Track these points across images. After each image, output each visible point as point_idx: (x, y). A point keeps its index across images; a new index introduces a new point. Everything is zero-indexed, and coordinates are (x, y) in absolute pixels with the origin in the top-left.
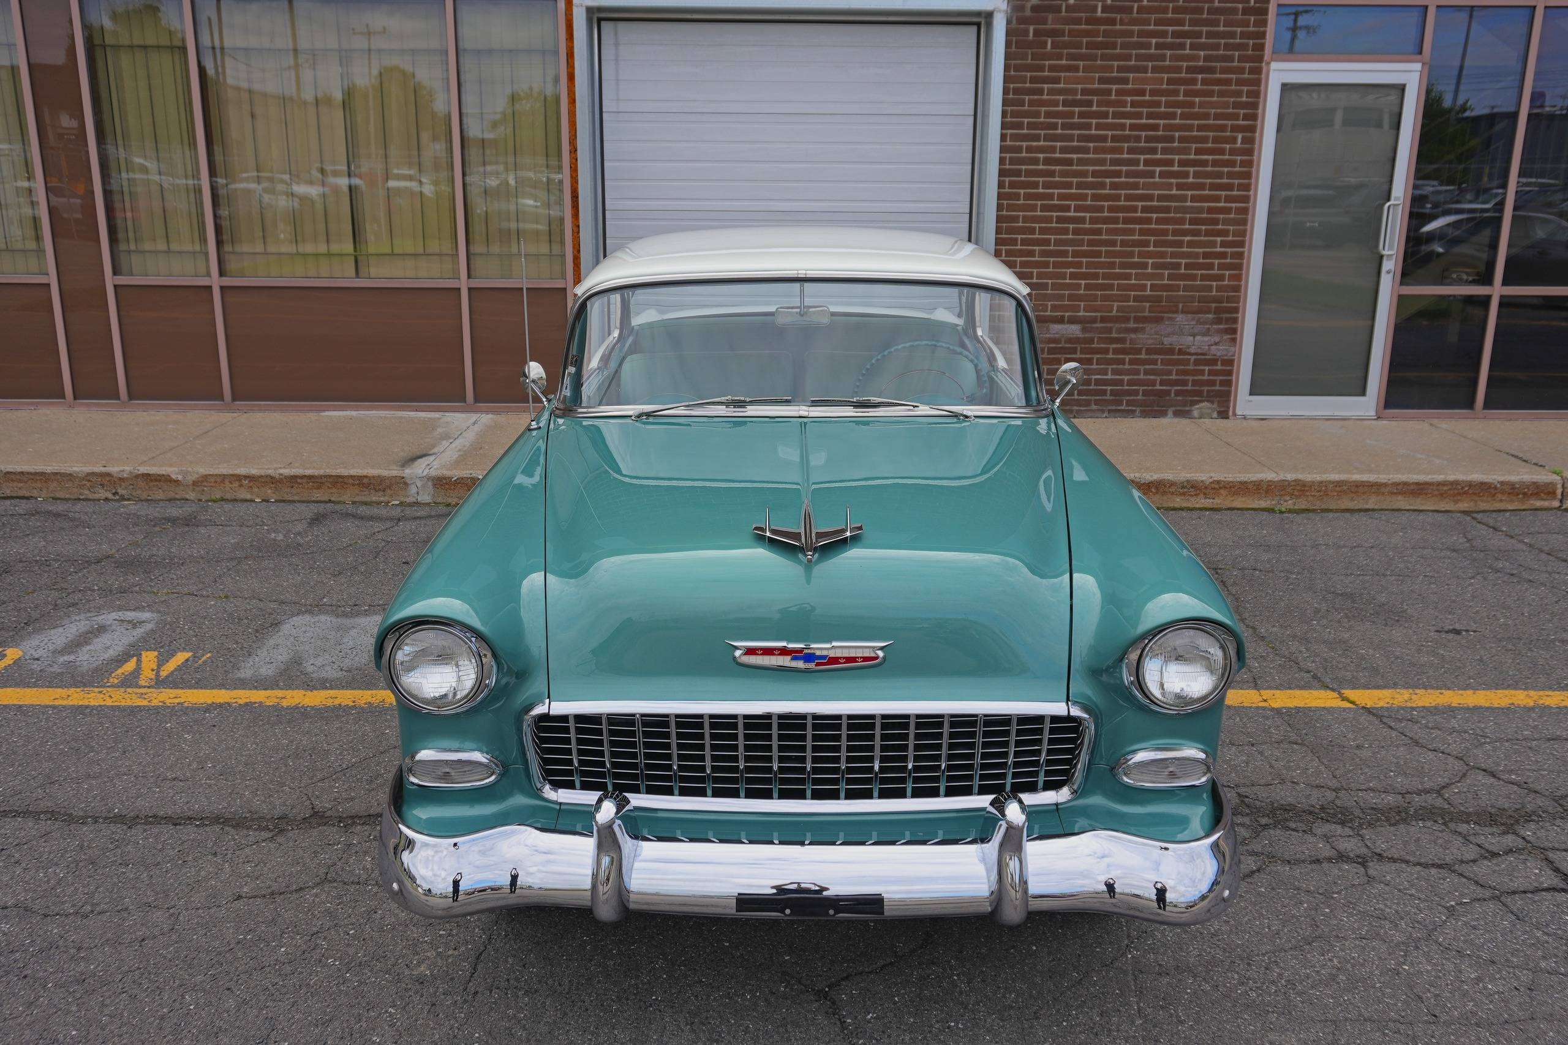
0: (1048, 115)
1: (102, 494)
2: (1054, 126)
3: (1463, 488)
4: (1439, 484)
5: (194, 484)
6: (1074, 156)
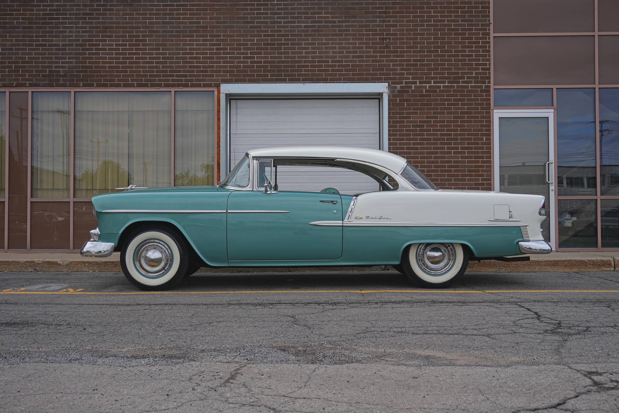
0: (407, 130)
1: (30, 269)
2: (410, 135)
3: (573, 263)
4: (563, 261)
5: (66, 266)
6: (419, 146)
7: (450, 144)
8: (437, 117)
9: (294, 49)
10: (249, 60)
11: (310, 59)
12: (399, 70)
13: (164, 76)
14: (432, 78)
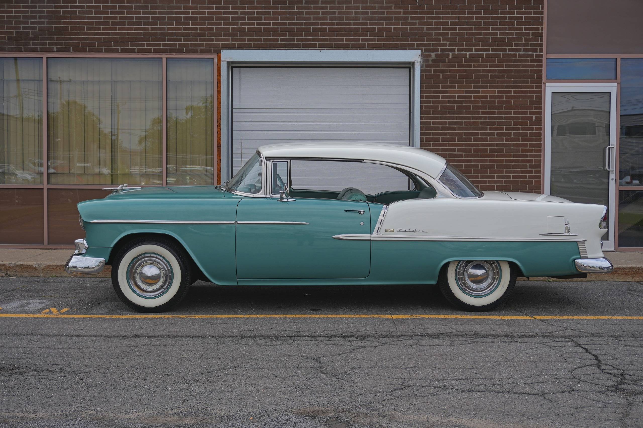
0: (442, 107)
1: (1, 274)
2: (446, 113)
3: (635, 270)
4: (624, 269)
5: (43, 270)
6: (456, 126)
7: (494, 123)
8: (478, 92)
9: (309, 8)
10: (255, 21)
11: (328, 21)
12: (434, 34)
13: (153, 40)
14: (474, 45)
